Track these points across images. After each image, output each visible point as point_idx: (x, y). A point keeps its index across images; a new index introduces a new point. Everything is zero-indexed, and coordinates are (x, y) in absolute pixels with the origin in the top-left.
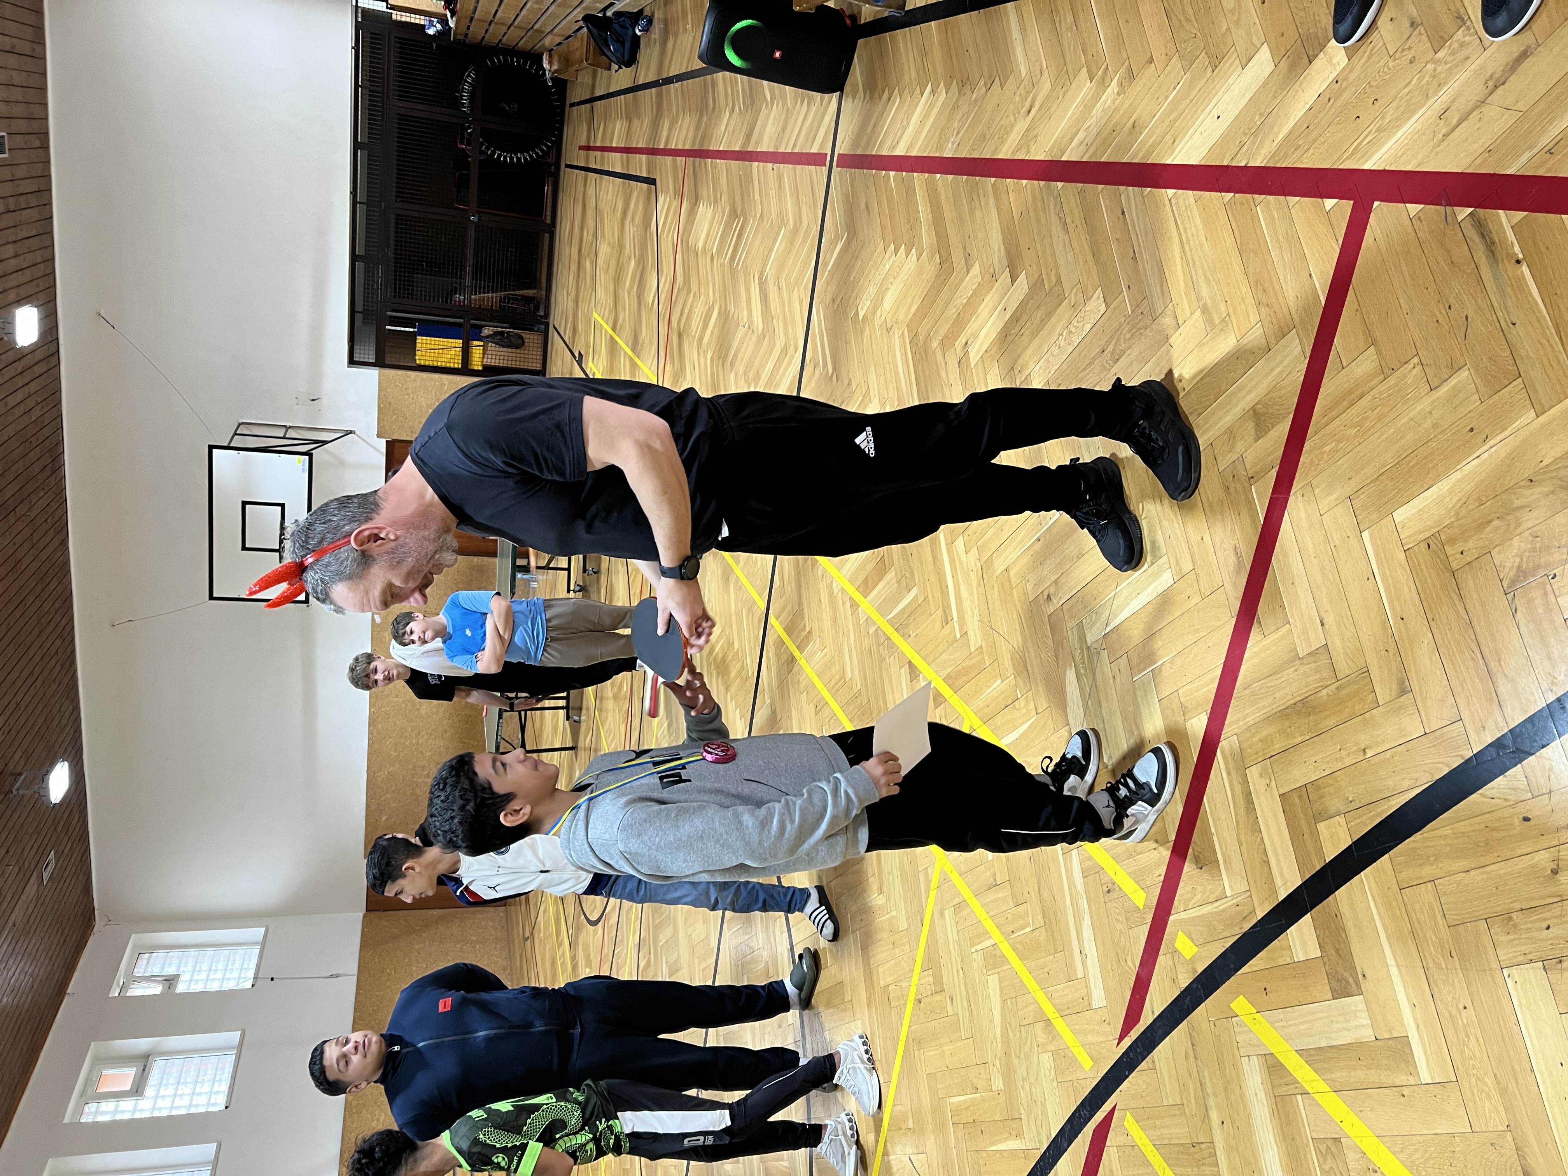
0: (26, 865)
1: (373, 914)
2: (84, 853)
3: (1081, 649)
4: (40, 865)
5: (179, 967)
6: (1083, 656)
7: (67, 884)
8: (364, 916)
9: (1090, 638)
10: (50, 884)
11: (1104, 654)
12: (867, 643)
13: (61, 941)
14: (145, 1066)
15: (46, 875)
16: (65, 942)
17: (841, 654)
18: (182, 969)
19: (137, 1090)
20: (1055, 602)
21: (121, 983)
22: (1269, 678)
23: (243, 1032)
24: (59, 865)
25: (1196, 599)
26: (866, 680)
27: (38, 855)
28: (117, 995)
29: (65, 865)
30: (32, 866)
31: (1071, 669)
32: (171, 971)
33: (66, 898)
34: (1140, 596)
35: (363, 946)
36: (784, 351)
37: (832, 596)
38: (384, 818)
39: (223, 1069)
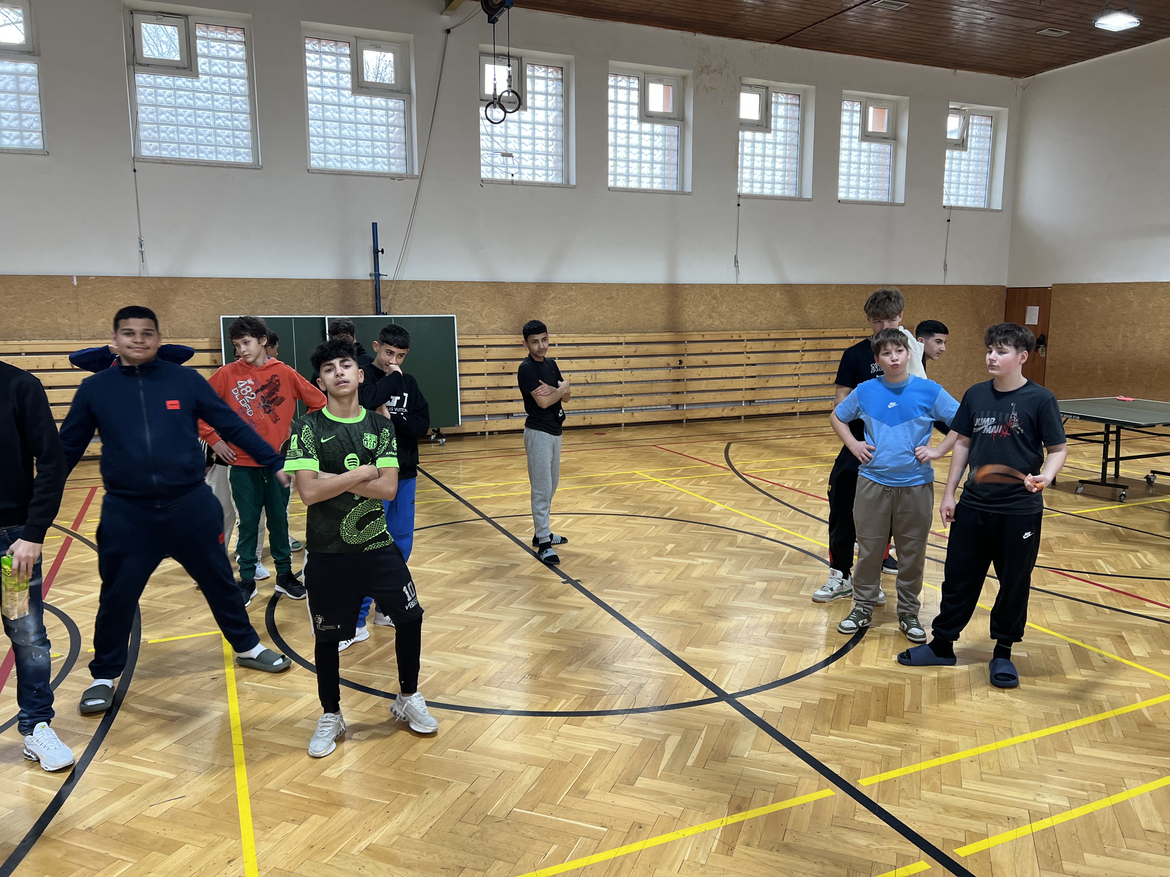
0: (1047, 15)
1: (1004, 294)
2: (1079, 57)
4: (1052, 25)
5: (975, 149)
7: (1047, 49)
8: (1003, 287)
10: (1039, 36)
13: (996, 56)
14: (887, 138)
15: (1045, 32)
16: (997, 59)
18: (973, 151)
19: (866, 136)
21: (964, 108)
23: (903, 205)
24: (1058, 40)
27: (1060, 22)
28: (950, 107)
29: (1061, 44)
30: (1049, 20)
32: (972, 143)
33: (1035, 52)
35: (972, 288)
38: (1088, 299)
39: (877, 194)
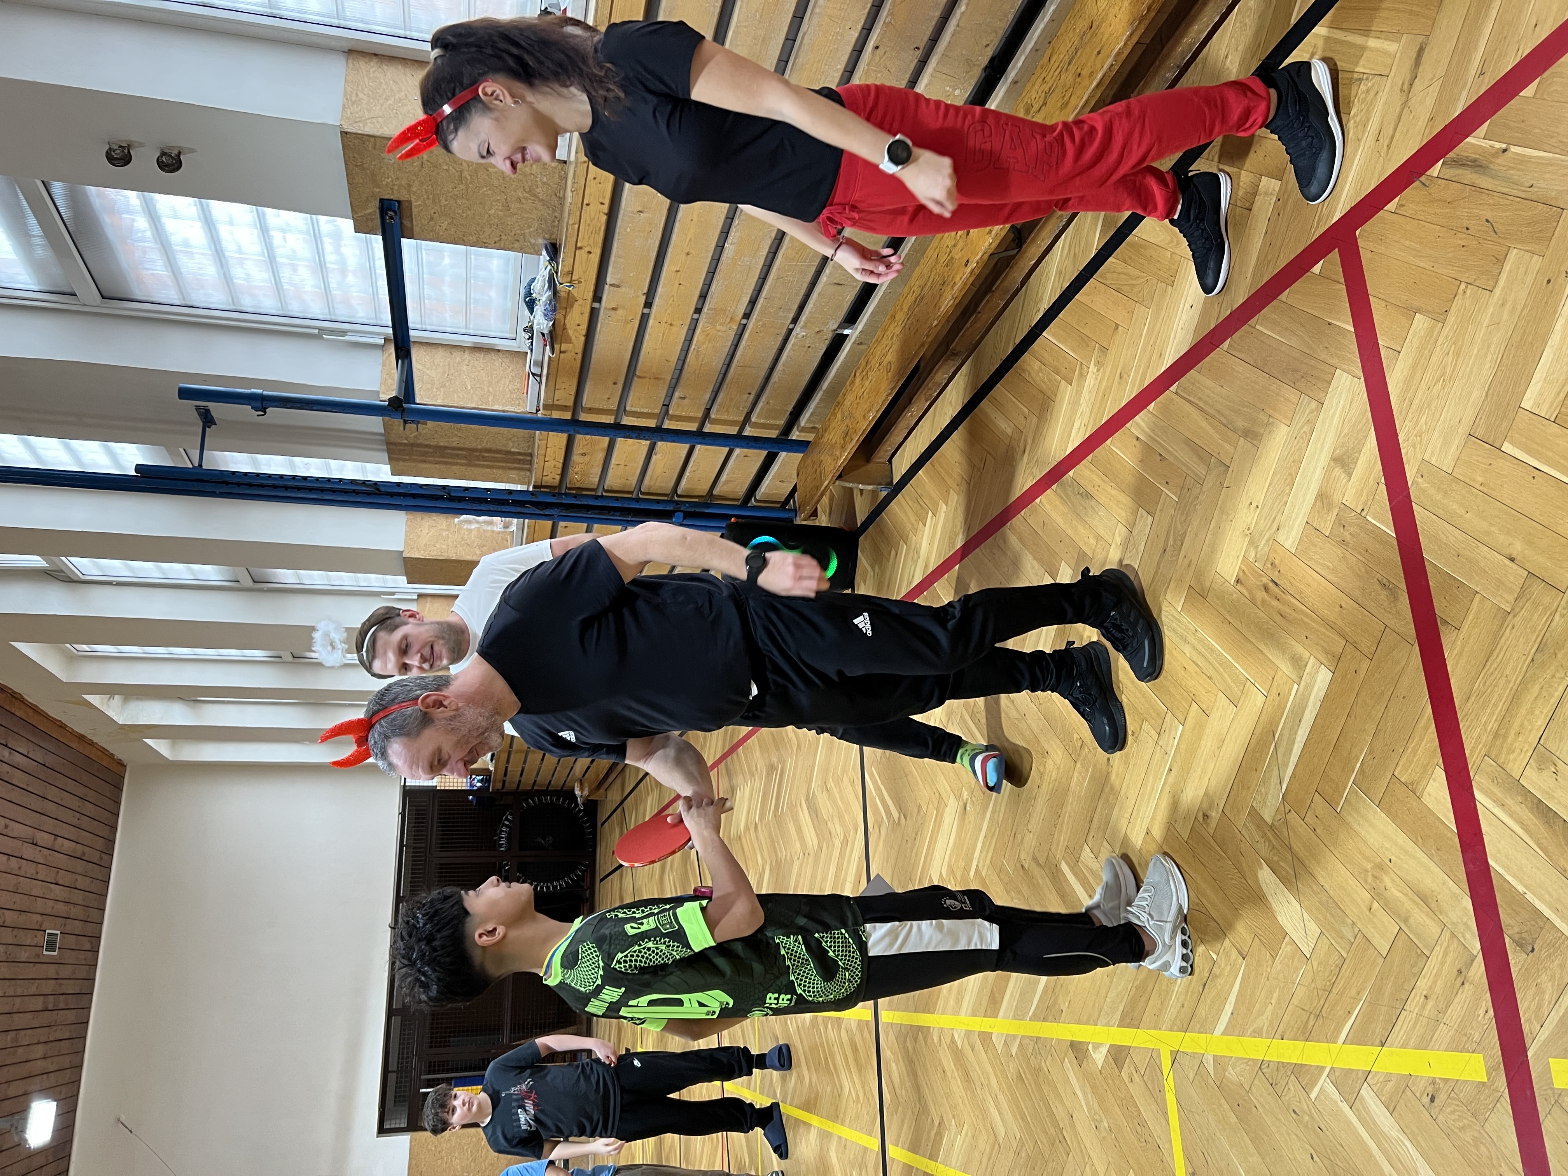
3: (1264, 835)
6: (1270, 841)
9: (1268, 815)
11: (1293, 817)
12: (1012, 1070)
17: (984, 1113)
20: (1214, 814)
22: (1488, 664)
25: (1365, 664)
26: (1024, 1118)
31: (1261, 869)
34: (1303, 721)
36: (845, 842)
37: (957, 1054)
